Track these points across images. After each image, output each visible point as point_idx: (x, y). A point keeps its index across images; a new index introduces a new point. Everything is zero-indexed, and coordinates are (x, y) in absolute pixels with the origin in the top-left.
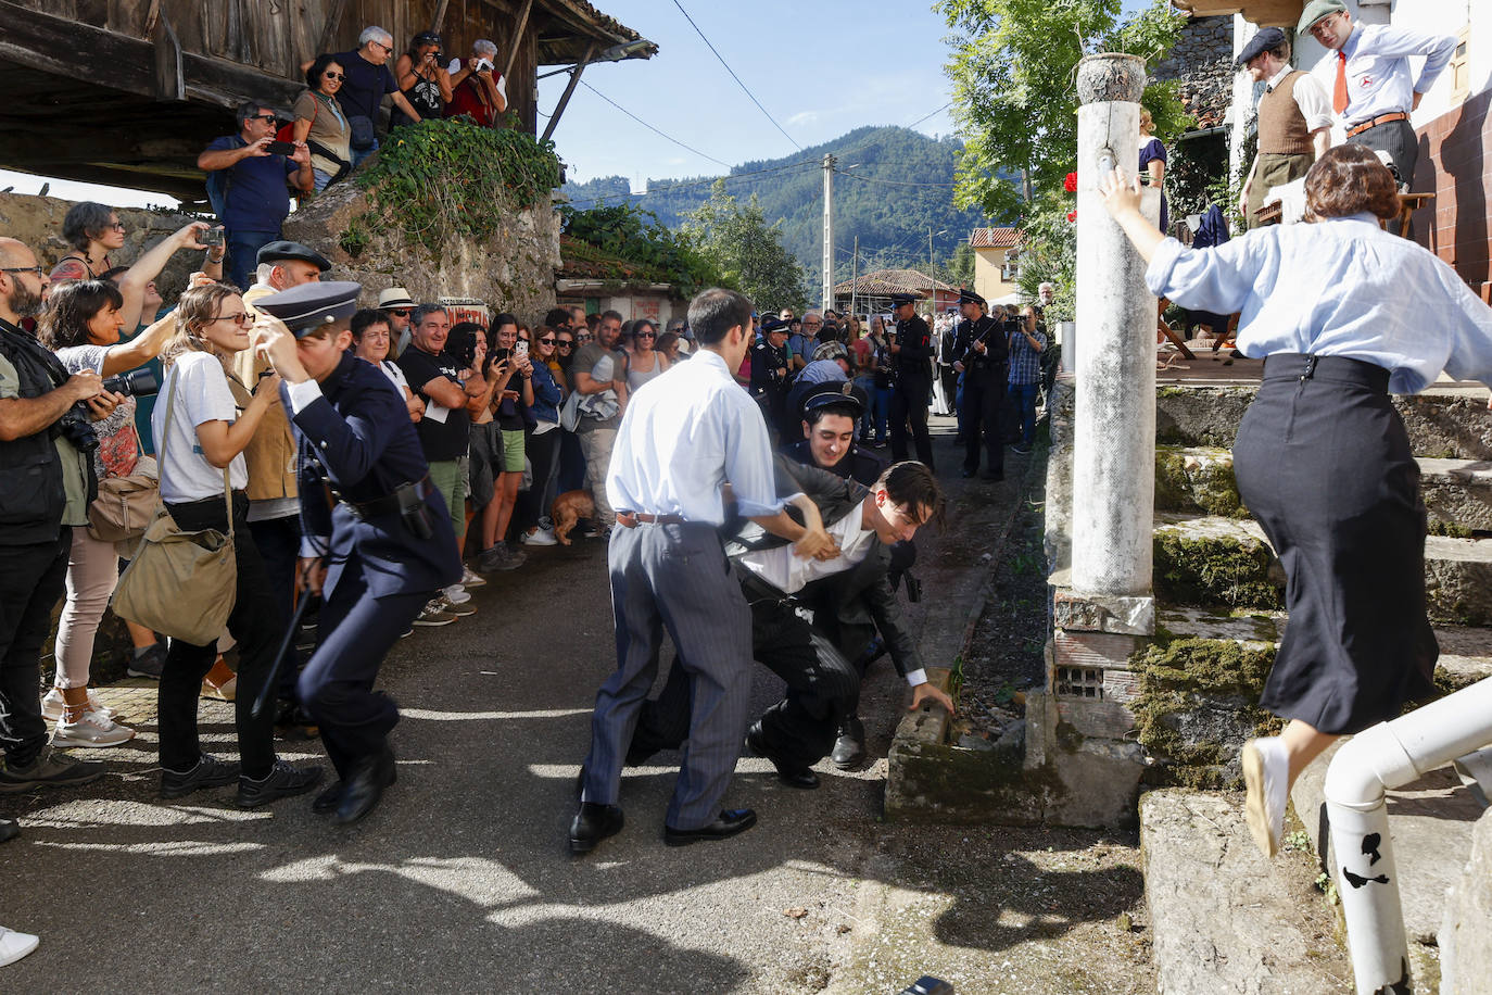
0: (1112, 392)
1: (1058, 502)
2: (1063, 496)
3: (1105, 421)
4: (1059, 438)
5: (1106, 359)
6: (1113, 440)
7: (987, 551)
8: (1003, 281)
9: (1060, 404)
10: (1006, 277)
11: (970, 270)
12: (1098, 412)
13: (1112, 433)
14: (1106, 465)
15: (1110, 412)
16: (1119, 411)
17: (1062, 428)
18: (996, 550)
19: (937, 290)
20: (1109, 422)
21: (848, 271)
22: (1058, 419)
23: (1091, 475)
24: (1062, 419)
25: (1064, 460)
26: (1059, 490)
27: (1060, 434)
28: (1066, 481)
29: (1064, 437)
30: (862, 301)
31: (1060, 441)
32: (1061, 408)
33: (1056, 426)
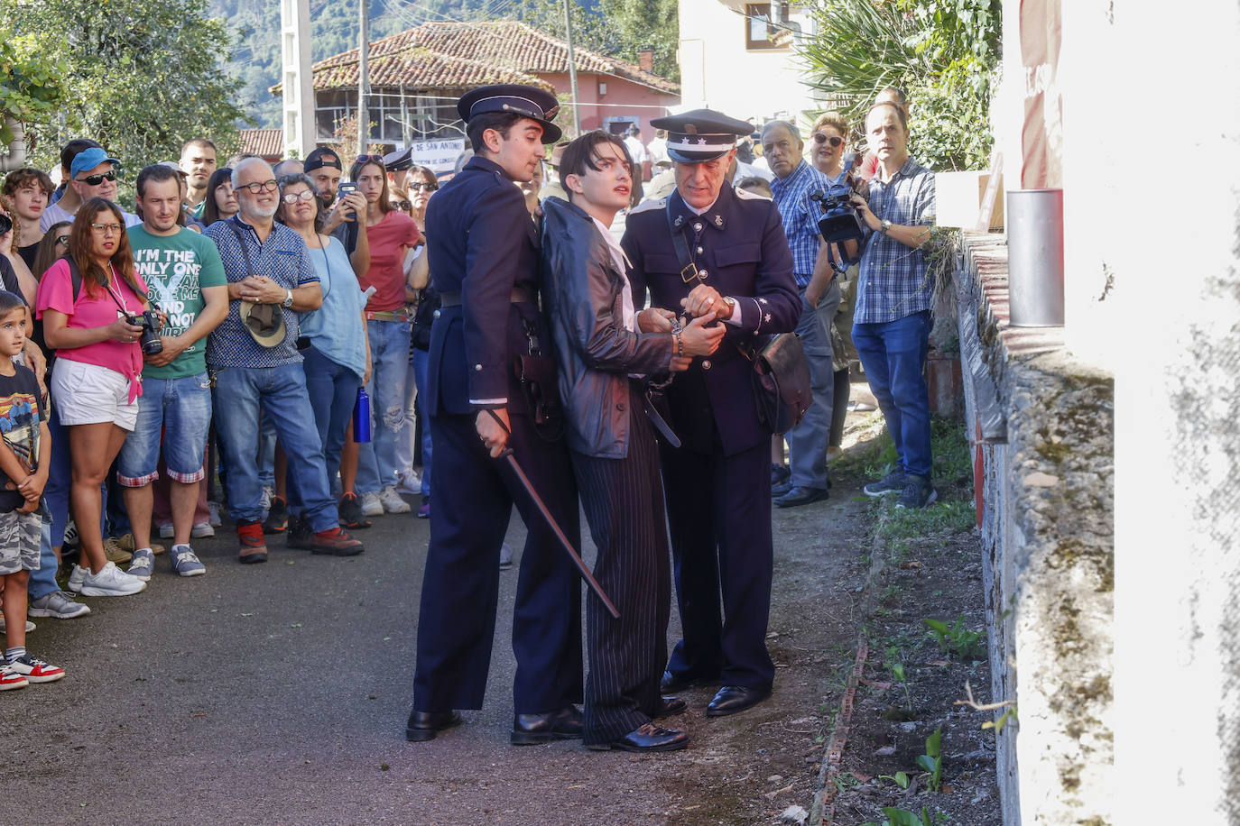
7: (793, 798)
8: (752, 45)
10: (759, 32)
11: (662, 17)
18: (820, 797)
19: (582, 75)
20: (1215, 494)
21: (336, 21)
22: (1033, 469)
24: (1042, 467)
25: (1061, 587)
26: (1058, 669)
27: (1043, 512)
28: (1071, 644)
29: (1053, 520)
30: (382, 108)
31: (1043, 531)
32: (1038, 437)
33: (1028, 490)
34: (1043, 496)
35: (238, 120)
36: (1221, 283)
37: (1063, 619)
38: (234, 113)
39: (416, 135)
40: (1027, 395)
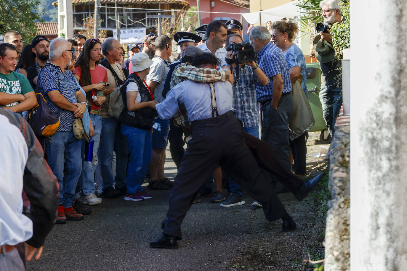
0: (386, 144)
1: (337, 260)
2: (342, 253)
3: (380, 174)
4: (338, 190)
5: (380, 110)
6: (388, 194)
9: (339, 153)
12: (373, 165)
13: (388, 187)
14: (382, 220)
15: (385, 165)
16: (394, 163)
17: (342, 180)
20: (384, 176)
22: (337, 170)
23: (368, 231)
24: (341, 169)
25: (343, 215)
26: (340, 246)
27: (339, 187)
28: (345, 237)
29: (343, 190)
30: (106, 13)
31: (339, 194)
32: (340, 158)
33: (334, 178)
34: (340, 181)
35: (36, 19)
36: (386, 97)
37: (343, 227)
38: (34, 16)
39: (122, 26)
40: (338, 142)
